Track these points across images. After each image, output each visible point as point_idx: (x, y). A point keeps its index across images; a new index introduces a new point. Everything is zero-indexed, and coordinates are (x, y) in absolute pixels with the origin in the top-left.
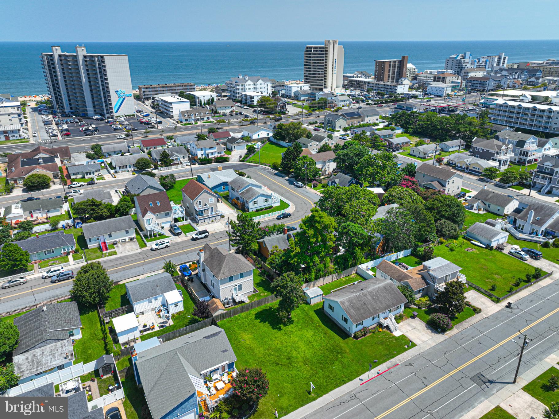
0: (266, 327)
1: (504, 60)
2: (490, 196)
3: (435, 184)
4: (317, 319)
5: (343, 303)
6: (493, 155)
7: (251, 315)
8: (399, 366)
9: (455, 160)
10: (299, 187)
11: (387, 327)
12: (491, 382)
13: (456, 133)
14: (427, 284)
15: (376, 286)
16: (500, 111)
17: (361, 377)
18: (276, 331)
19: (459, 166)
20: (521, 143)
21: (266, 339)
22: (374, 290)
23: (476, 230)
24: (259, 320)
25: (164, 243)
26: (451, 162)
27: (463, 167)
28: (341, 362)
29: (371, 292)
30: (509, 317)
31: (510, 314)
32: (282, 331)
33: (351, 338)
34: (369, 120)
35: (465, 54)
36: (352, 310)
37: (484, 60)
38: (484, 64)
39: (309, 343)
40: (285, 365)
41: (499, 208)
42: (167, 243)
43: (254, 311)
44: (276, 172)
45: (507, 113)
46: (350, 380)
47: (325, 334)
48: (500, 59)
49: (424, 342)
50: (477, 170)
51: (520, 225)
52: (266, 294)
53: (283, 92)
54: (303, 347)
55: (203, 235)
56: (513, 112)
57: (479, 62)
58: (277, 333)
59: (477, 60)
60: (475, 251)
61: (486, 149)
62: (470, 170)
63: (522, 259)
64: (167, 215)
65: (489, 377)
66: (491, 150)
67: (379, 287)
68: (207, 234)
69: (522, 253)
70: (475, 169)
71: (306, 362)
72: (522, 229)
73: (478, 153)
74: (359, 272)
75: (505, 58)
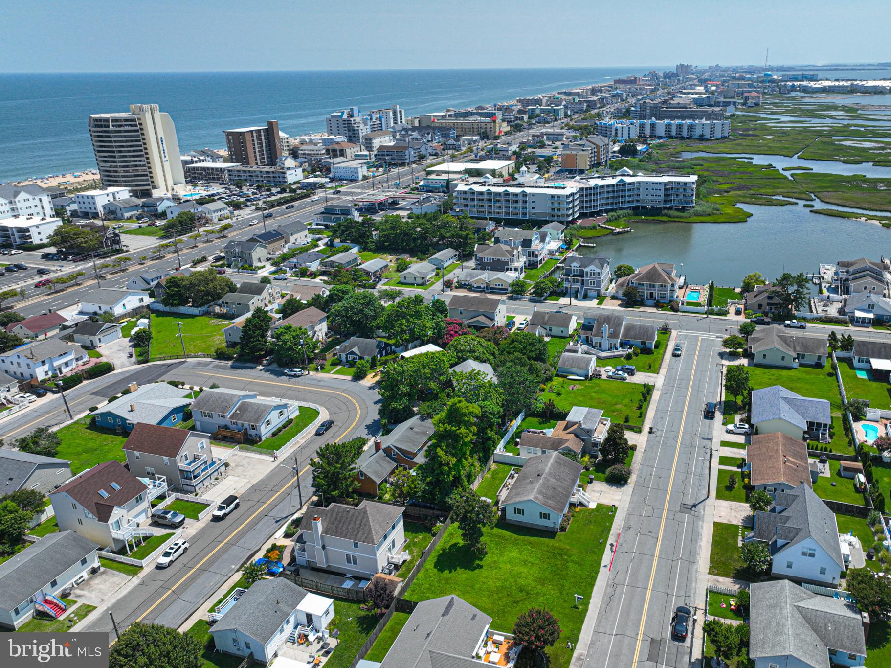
0: (462, 575)
1: (401, 114)
2: (546, 317)
3: (482, 319)
4: (507, 534)
5: (536, 498)
6: (506, 263)
7: (430, 571)
8: (621, 535)
9: (468, 279)
10: (299, 376)
11: (581, 504)
12: (694, 506)
13: (439, 240)
14: (583, 440)
15: (549, 465)
16: (466, 199)
17: (603, 564)
18: (477, 571)
19: (476, 286)
20: (527, 243)
21: (477, 586)
22: (550, 469)
23: (567, 363)
24: (447, 572)
25: (180, 547)
26: (463, 283)
27: (482, 286)
28: (573, 562)
29: (549, 474)
30: (660, 442)
31: (658, 439)
32: (485, 568)
33: (559, 533)
34: (296, 240)
35: (352, 109)
36: (549, 501)
37: (378, 116)
38: (378, 122)
39: (525, 563)
40: (526, 599)
41: (562, 329)
42: (183, 544)
43: (430, 564)
44: (230, 363)
45: (476, 202)
46: (597, 572)
47: (530, 543)
48: (395, 112)
49: (620, 500)
50: (501, 287)
51: (596, 343)
52: (420, 537)
53: (74, 207)
54: (524, 570)
55: (232, 506)
56: (482, 200)
57: (371, 119)
58: (484, 572)
59: (369, 118)
60: (578, 387)
61: (496, 258)
62: (492, 288)
63: (624, 379)
64: (139, 500)
65: (690, 502)
66: (502, 259)
67: (552, 465)
68: (237, 501)
69: (620, 373)
70: (497, 287)
71: (542, 581)
72: (600, 347)
73: (488, 264)
74: (497, 459)
75: (401, 111)
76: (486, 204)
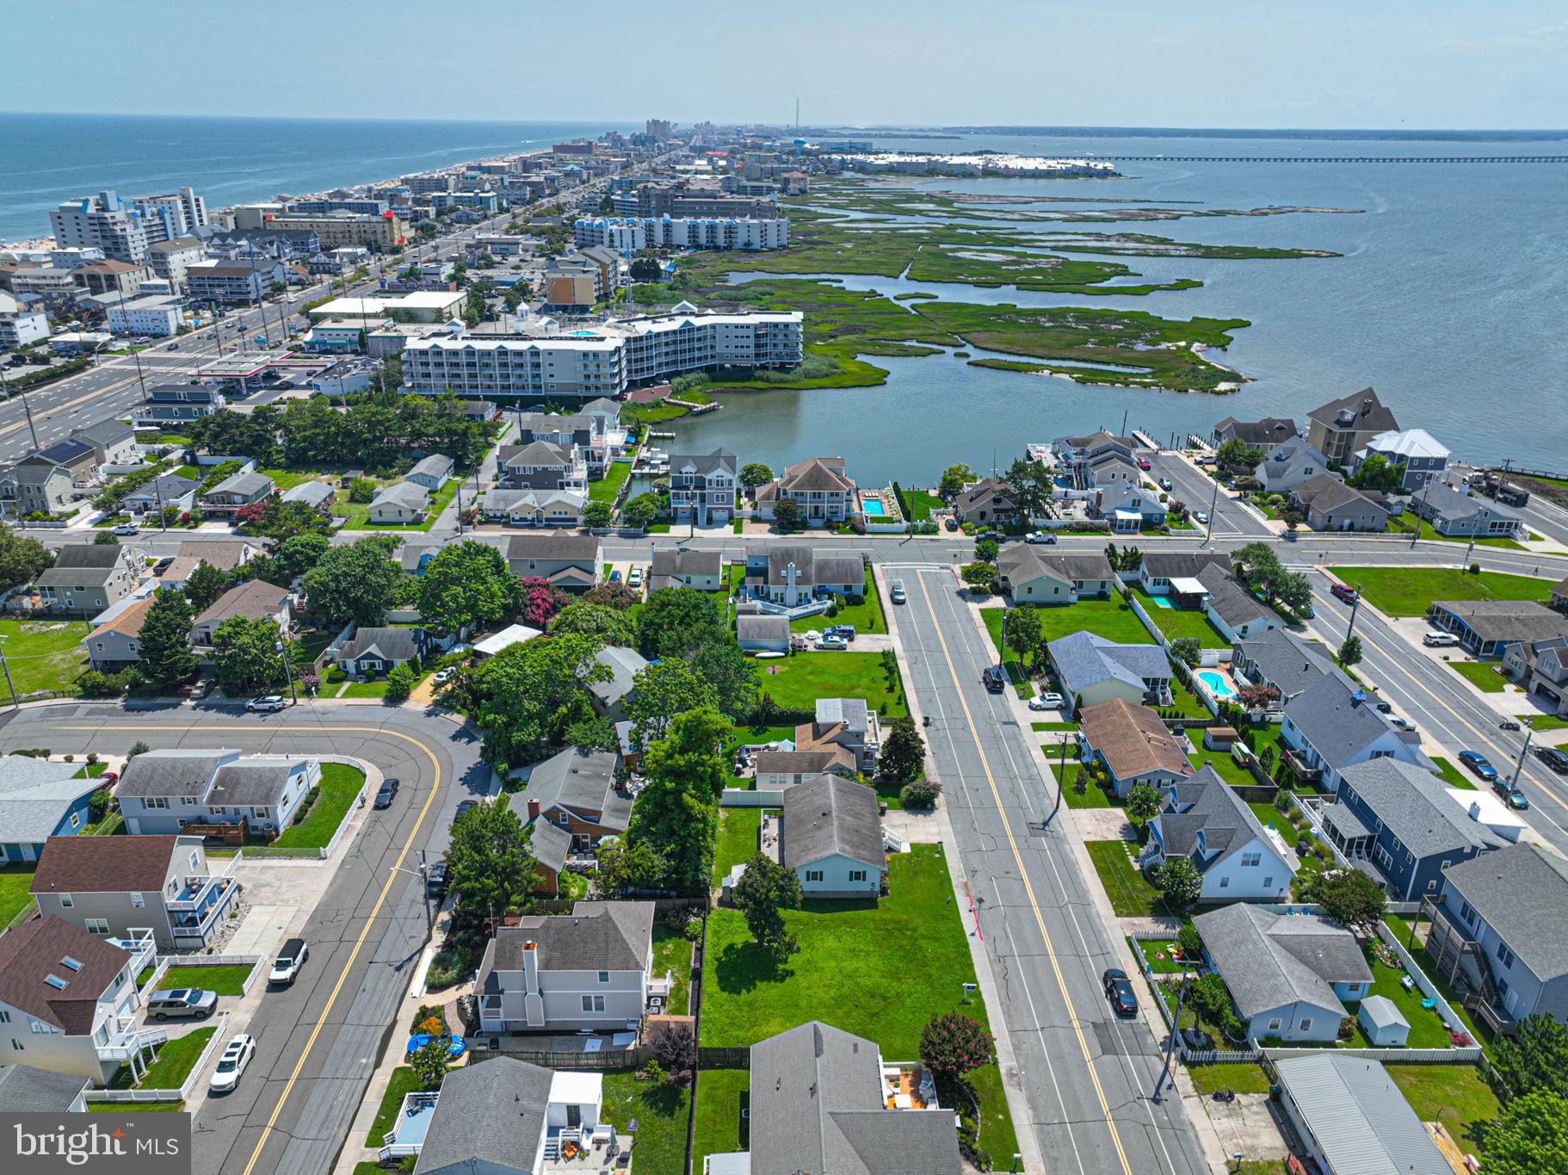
0: (768, 991)
1: (198, 205)
2: (678, 561)
5: (843, 850)
6: (560, 474)
8: (969, 884)
9: (501, 506)
10: (280, 710)
11: (892, 849)
12: (1046, 823)
13: (413, 441)
14: (851, 750)
15: (833, 797)
16: (427, 364)
17: (968, 933)
18: (789, 980)
19: (517, 517)
20: (581, 437)
22: (837, 802)
23: (751, 632)
24: (743, 992)
26: (491, 514)
27: (529, 517)
28: (923, 937)
29: (840, 809)
30: (946, 736)
31: (941, 732)
32: (798, 973)
33: (881, 899)
34: (117, 456)
35: (103, 196)
36: (861, 852)
37: (154, 209)
38: (157, 221)
41: (708, 578)
43: (710, 985)
44: (119, 701)
45: (446, 369)
48: (186, 202)
49: (940, 834)
50: (563, 516)
51: (776, 594)
54: (860, 964)
55: (300, 958)
56: (457, 365)
57: (143, 215)
59: (138, 212)
60: (780, 669)
61: (539, 467)
62: (547, 520)
63: (842, 648)
65: (1037, 820)
66: (552, 467)
67: (835, 795)
68: (305, 947)
69: (836, 638)
70: (558, 516)
71: (895, 976)
72: (782, 600)
73: (526, 478)
75: (197, 200)
76: (465, 371)
